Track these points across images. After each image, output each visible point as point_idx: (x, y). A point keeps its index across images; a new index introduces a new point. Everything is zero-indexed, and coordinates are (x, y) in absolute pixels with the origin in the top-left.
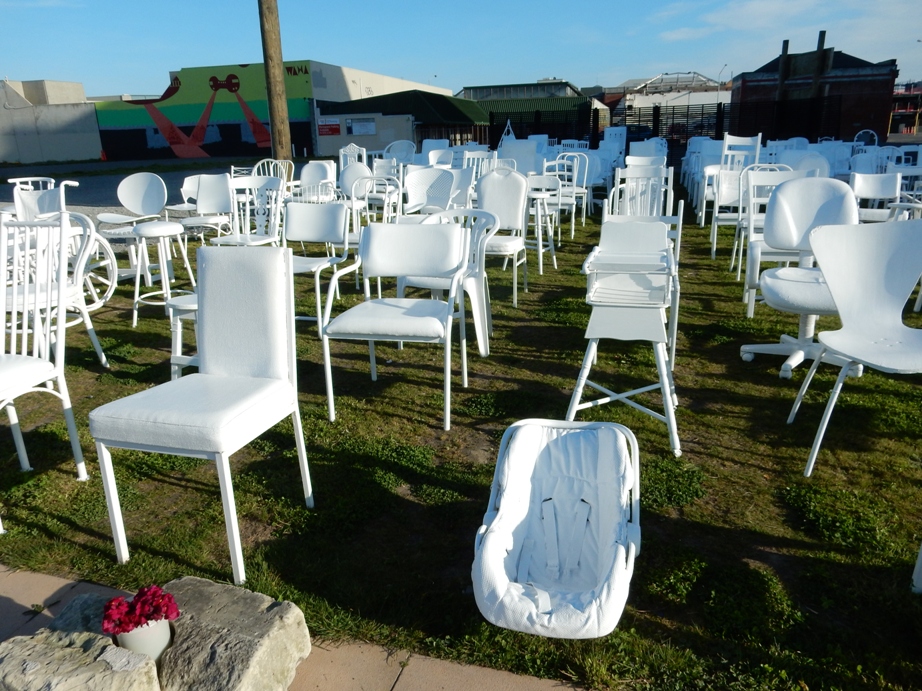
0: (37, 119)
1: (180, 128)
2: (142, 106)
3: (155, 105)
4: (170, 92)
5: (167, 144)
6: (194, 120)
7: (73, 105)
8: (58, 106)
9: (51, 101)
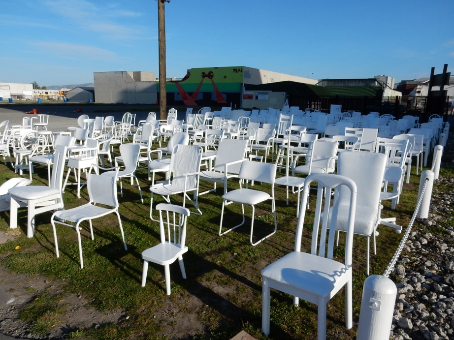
0: (136, 87)
1: (188, 93)
2: (174, 83)
3: (180, 83)
4: (186, 78)
5: (182, 99)
6: (193, 90)
7: (149, 82)
8: (144, 82)
9: (142, 80)
